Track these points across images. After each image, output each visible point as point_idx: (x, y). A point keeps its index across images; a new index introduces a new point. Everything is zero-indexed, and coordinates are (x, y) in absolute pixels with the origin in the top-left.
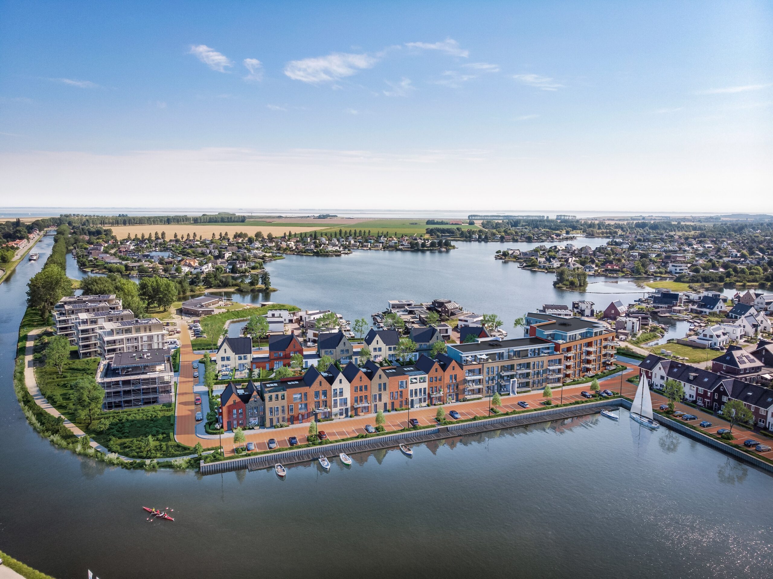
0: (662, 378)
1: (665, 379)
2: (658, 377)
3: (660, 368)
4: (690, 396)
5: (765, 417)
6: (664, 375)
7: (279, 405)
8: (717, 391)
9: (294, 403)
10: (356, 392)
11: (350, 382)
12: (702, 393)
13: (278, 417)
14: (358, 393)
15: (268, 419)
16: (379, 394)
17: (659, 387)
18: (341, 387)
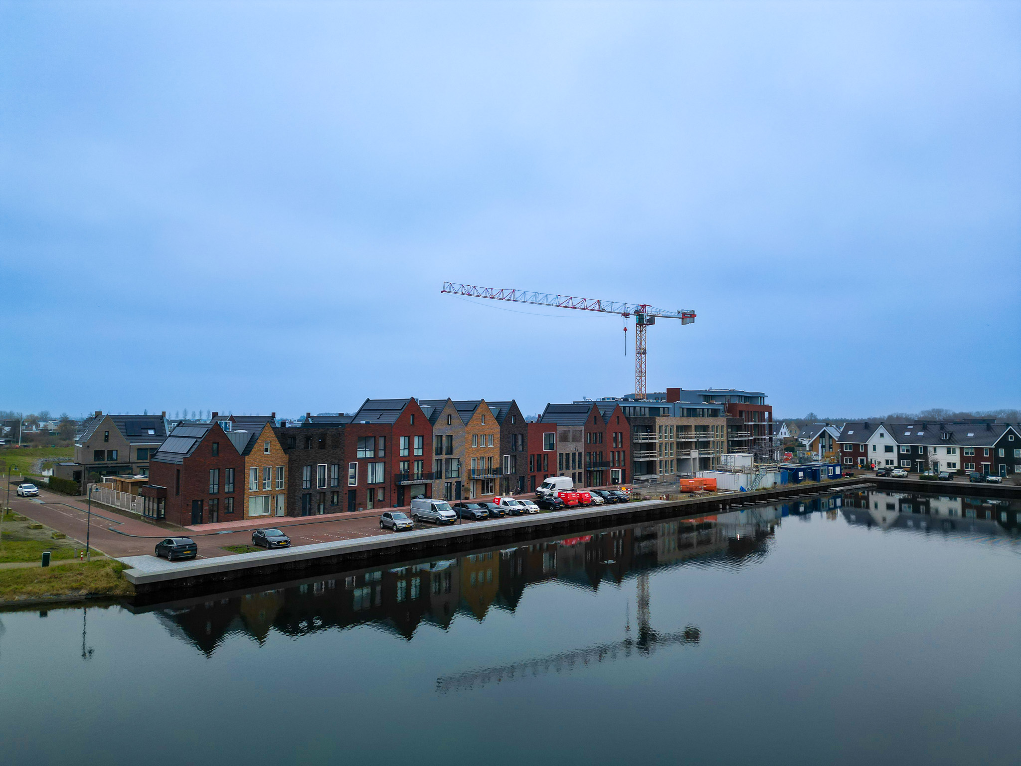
0: (889, 449)
1: (895, 449)
2: (881, 449)
3: (882, 435)
6: (892, 443)
7: (327, 460)
8: (1003, 443)
9: (359, 460)
10: (474, 447)
11: (466, 424)
12: (972, 454)
13: (322, 493)
14: (479, 450)
15: (299, 496)
16: (512, 456)
17: (883, 465)
18: (448, 433)
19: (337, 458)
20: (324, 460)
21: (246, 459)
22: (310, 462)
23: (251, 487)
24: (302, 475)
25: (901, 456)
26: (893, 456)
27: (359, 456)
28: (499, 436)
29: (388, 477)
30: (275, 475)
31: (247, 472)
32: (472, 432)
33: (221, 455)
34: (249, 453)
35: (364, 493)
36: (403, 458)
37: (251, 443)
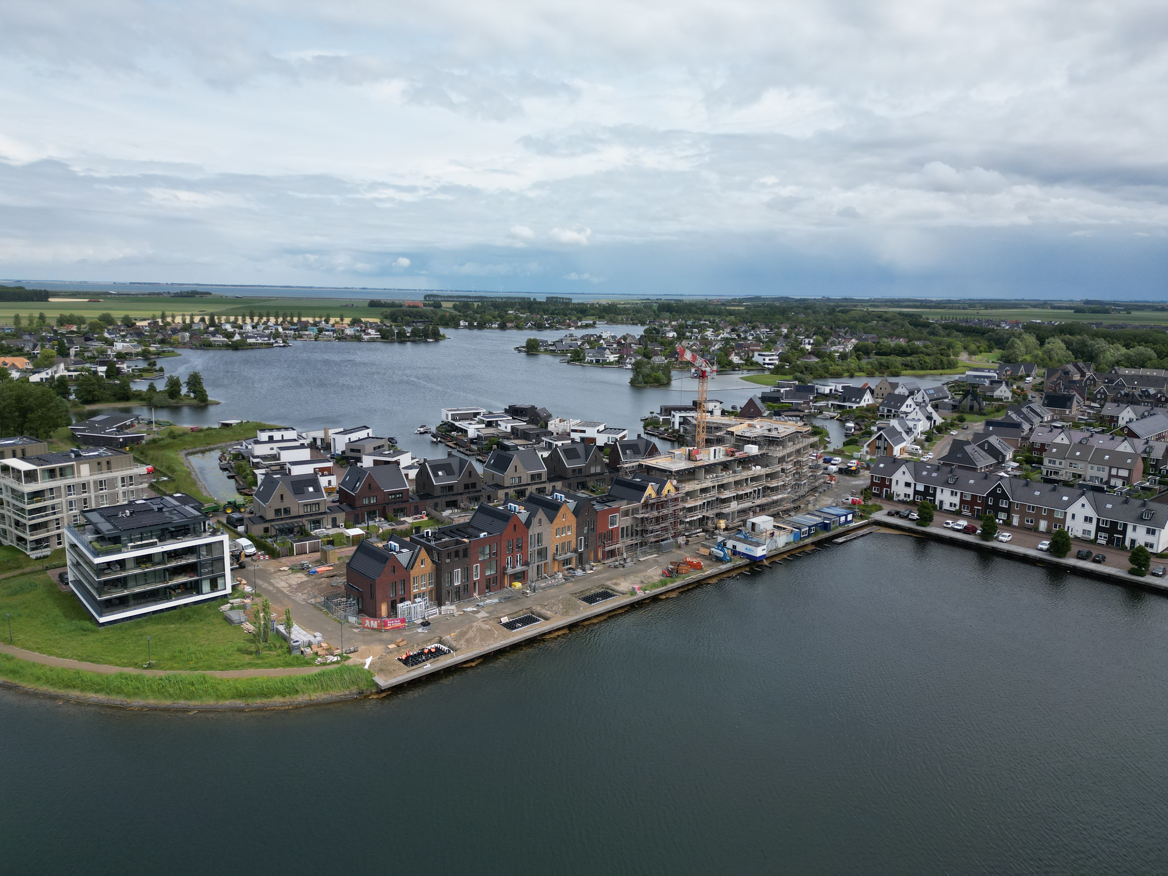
0: (908, 485)
1: (913, 486)
2: (902, 484)
3: (904, 473)
4: (951, 504)
5: (1064, 521)
6: (910, 480)
7: (460, 566)
8: (993, 494)
9: (480, 562)
10: (558, 536)
11: (552, 523)
12: (969, 499)
13: (458, 587)
14: (561, 538)
15: (444, 591)
16: (585, 538)
17: (902, 497)
18: (539, 531)
19: (467, 563)
20: (458, 566)
21: (411, 573)
22: (450, 569)
23: (414, 589)
24: (445, 579)
25: (916, 492)
26: (910, 491)
27: (480, 559)
28: (575, 525)
29: (499, 569)
30: (428, 579)
31: (412, 580)
32: (556, 527)
33: (396, 573)
34: (412, 568)
35: (484, 583)
36: (508, 555)
37: (413, 560)
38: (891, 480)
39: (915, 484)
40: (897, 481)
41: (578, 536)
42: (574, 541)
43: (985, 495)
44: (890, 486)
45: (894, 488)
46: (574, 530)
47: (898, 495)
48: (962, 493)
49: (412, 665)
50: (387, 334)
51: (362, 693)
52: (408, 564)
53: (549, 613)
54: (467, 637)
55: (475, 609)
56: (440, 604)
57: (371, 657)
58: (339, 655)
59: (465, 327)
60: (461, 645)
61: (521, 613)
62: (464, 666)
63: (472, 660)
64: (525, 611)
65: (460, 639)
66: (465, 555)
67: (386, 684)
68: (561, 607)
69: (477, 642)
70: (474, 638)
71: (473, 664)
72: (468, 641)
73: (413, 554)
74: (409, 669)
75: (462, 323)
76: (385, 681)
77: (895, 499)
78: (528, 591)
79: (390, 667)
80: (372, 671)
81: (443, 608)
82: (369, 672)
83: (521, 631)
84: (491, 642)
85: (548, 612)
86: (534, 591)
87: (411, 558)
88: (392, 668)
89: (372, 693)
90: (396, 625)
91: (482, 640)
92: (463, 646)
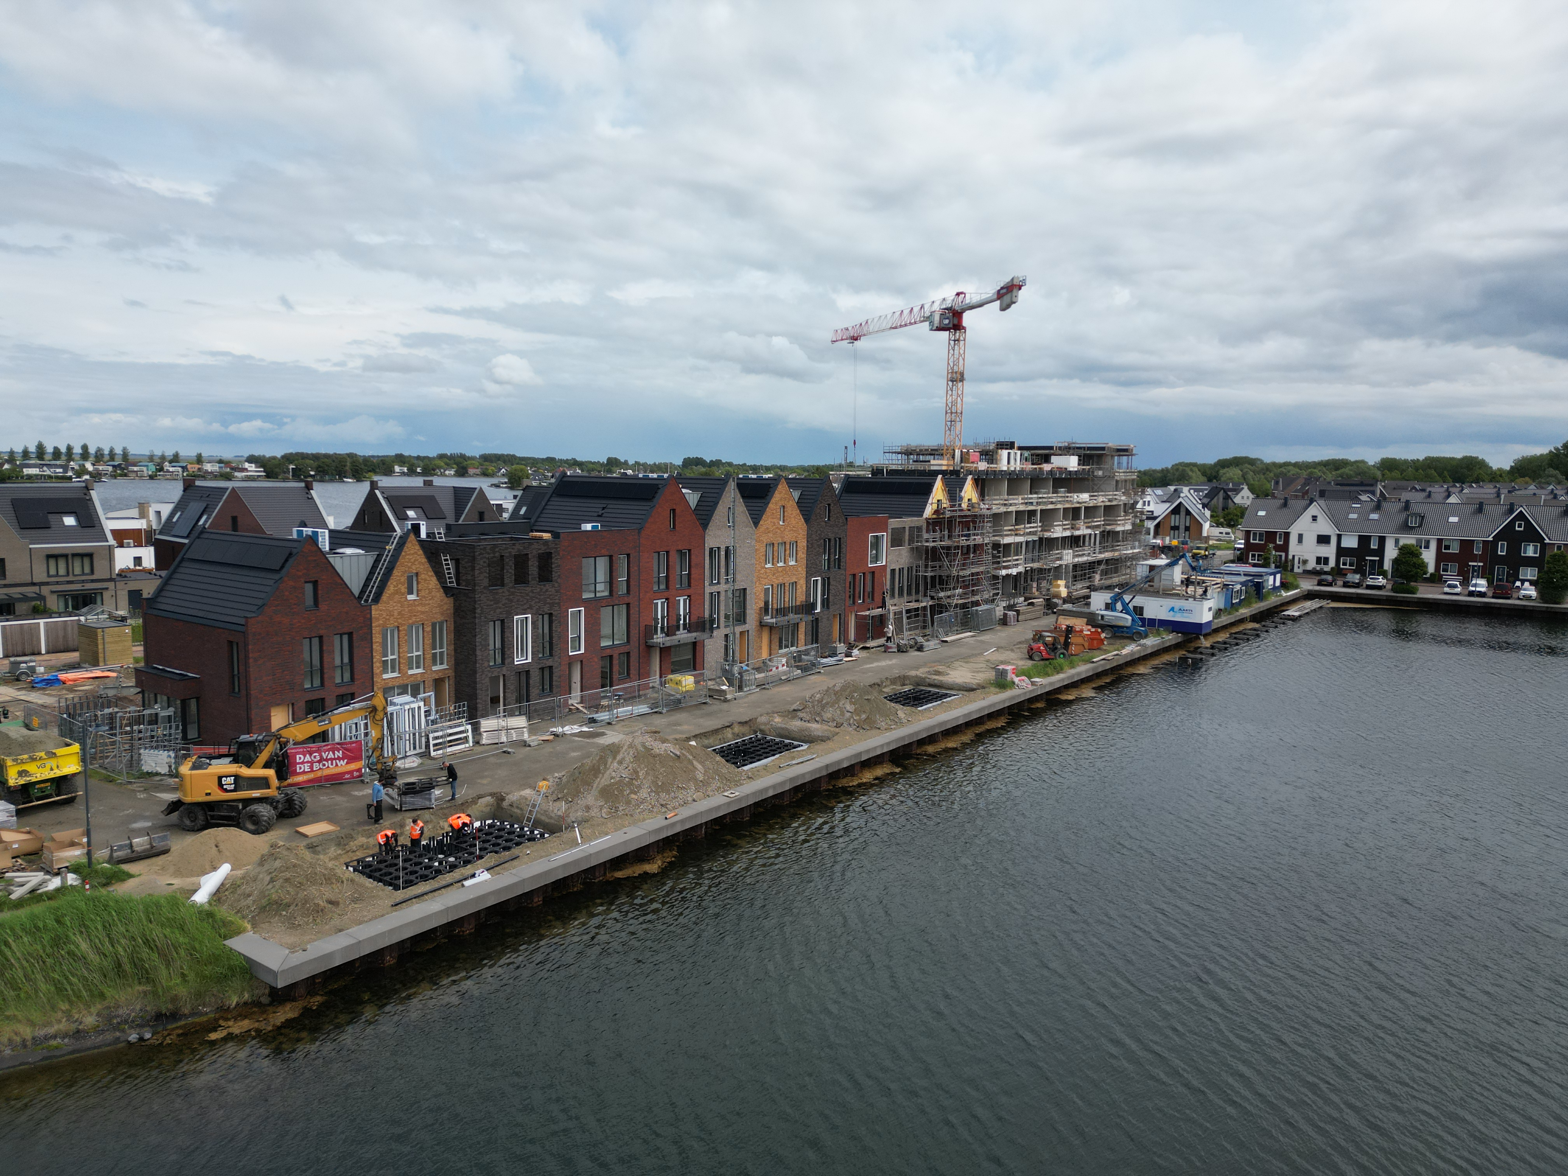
0: (1323, 540)
1: (1334, 540)
2: (1310, 539)
3: (1314, 518)
6: (1329, 529)
7: (531, 608)
8: (1507, 533)
9: (586, 603)
10: (769, 566)
11: (756, 524)
12: (1455, 549)
13: (524, 673)
14: (775, 571)
15: (483, 681)
16: (823, 580)
17: (1312, 565)
18: (730, 542)
19: (548, 600)
20: (525, 607)
21: (373, 612)
22: (501, 613)
23: (385, 671)
24: (486, 639)
25: (1341, 552)
26: (1329, 551)
27: (585, 596)
28: (805, 544)
29: (634, 632)
30: (428, 641)
31: (377, 638)
32: (765, 539)
33: (323, 606)
34: (377, 599)
35: (596, 666)
36: (658, 595)
37: (378, 578)
38: (1287, 535)
39: (1339, 537)
40: (1300, 537)
41: (809, 575)
42: (802, 582)
43: (1490, 539)
44: (1285, 548)
45: (1294, 549)
46: (802, 555)
47: (1305, 562)
48: (1440, 541)
49: (409, 883)
50: (277, 470)
51: (174, 1016)
52: (366, 585)
53: (816, 728)
54: (603, 781)
55: (585, 729)
56: (473, 716)
57: (225, 869)
58: (75, 869)
59: (403, 474)
60: (588, 808)
61: (729, 733)
62: (619, 874)
63: (641, 854)
64: (737, 729)
65: (577, 793)
66: (545, 575)
67: (299, 958)
68: (849, 707)
69: (644, 793)
70: (632, 784)
71: (652, 868)
72: (608, 794)
73: (377, 561)
74: (401, 895)
75: (397, 469)
76: (292, 948)
77: (1296, 570)
78: (724, 688)
79: (313, 890)
80: (223, 912)
81: (487, 724)
82: (210, 915)
83: (766, 767)
84: (691, 793)
85: (814, 726)
86: (740, 688)
87: (372, 572)
88: (320, 894)
89: (224, 1012)
90: (331, 769)
91: (659, 788)
92: (594, 812)
